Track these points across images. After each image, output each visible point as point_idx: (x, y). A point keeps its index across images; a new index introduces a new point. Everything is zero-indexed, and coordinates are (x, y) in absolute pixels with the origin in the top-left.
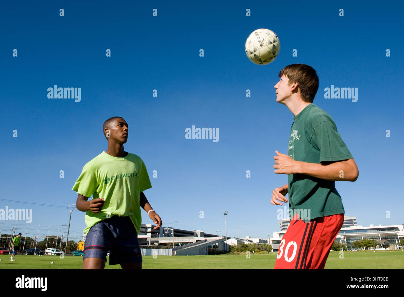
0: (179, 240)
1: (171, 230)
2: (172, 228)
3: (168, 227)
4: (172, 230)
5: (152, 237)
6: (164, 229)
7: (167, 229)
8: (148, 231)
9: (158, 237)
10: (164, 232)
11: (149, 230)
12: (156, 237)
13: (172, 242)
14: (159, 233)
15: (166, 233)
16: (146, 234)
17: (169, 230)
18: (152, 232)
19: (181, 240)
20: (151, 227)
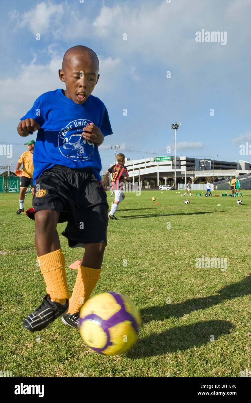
0: (219, 173)
1: (208, 162)
2: (209, 160)
3: (205, 159)
4: (210, 161)
5: (187, 170)
6: (200, 161)
7: (204, 161)
8: (182, 164)
9: (194, 170)
10: (200, 165)
11: (184, 163)
12: (191, 170)
13: (212, 175)
14: (194, 166)
15: (202, 165)
16: (180, 168)
17: (206, 162)
18: (187, 166)
19: (222, 173)
20: (185, 159)
